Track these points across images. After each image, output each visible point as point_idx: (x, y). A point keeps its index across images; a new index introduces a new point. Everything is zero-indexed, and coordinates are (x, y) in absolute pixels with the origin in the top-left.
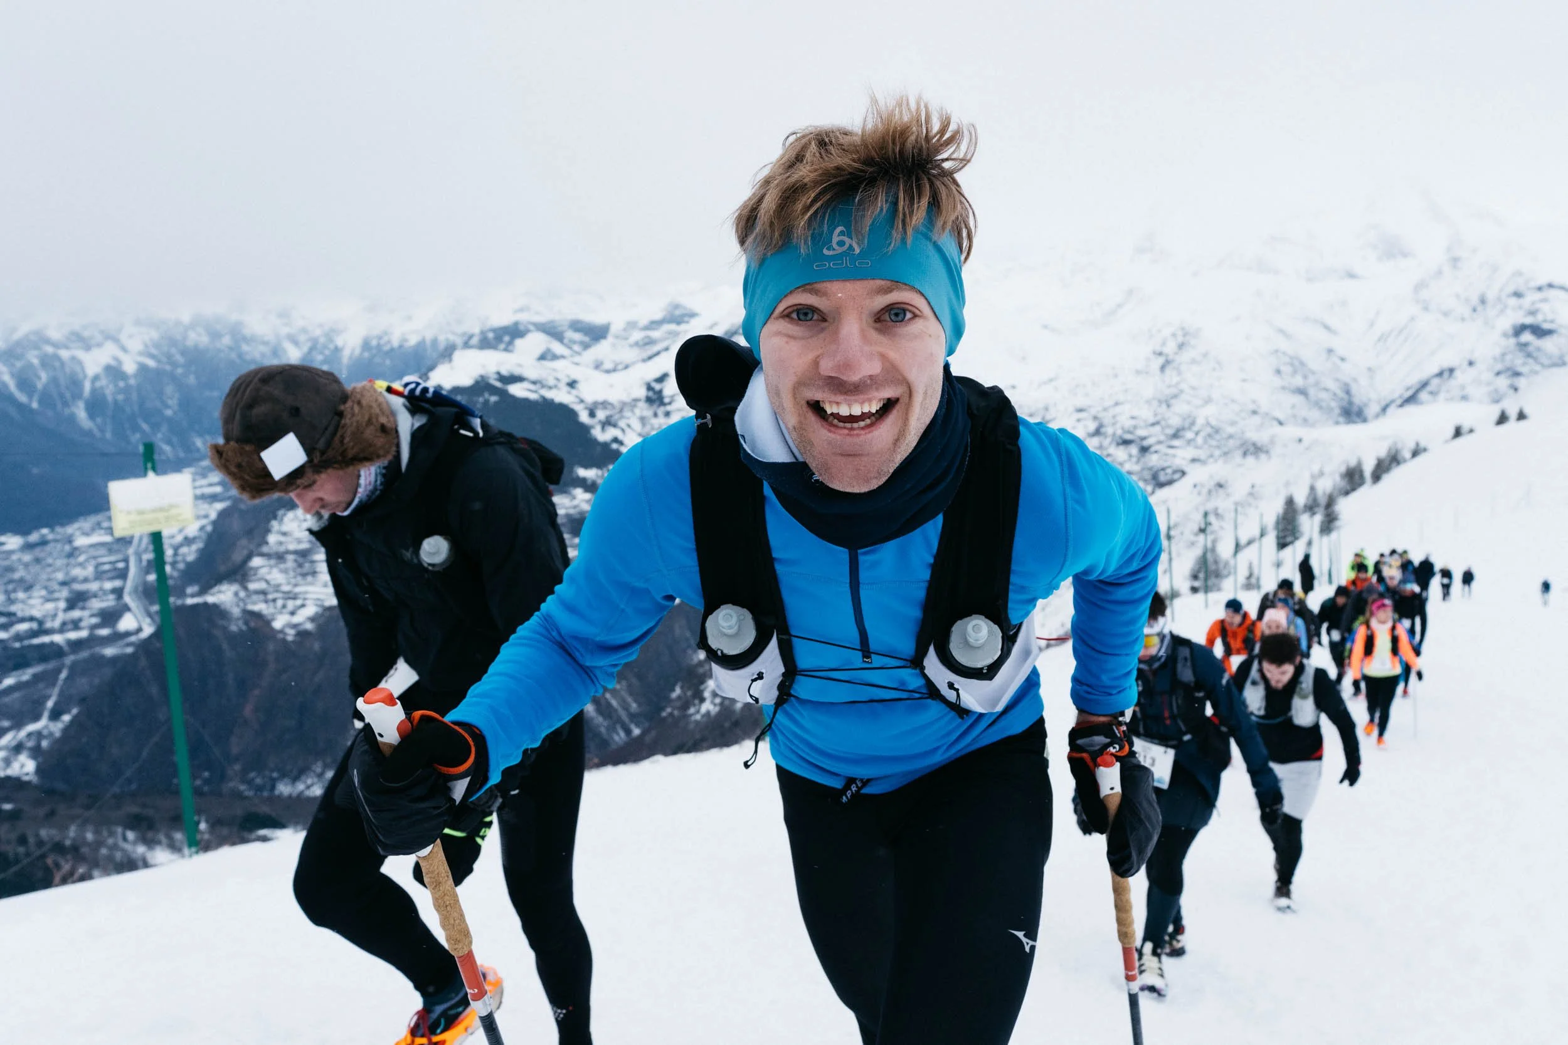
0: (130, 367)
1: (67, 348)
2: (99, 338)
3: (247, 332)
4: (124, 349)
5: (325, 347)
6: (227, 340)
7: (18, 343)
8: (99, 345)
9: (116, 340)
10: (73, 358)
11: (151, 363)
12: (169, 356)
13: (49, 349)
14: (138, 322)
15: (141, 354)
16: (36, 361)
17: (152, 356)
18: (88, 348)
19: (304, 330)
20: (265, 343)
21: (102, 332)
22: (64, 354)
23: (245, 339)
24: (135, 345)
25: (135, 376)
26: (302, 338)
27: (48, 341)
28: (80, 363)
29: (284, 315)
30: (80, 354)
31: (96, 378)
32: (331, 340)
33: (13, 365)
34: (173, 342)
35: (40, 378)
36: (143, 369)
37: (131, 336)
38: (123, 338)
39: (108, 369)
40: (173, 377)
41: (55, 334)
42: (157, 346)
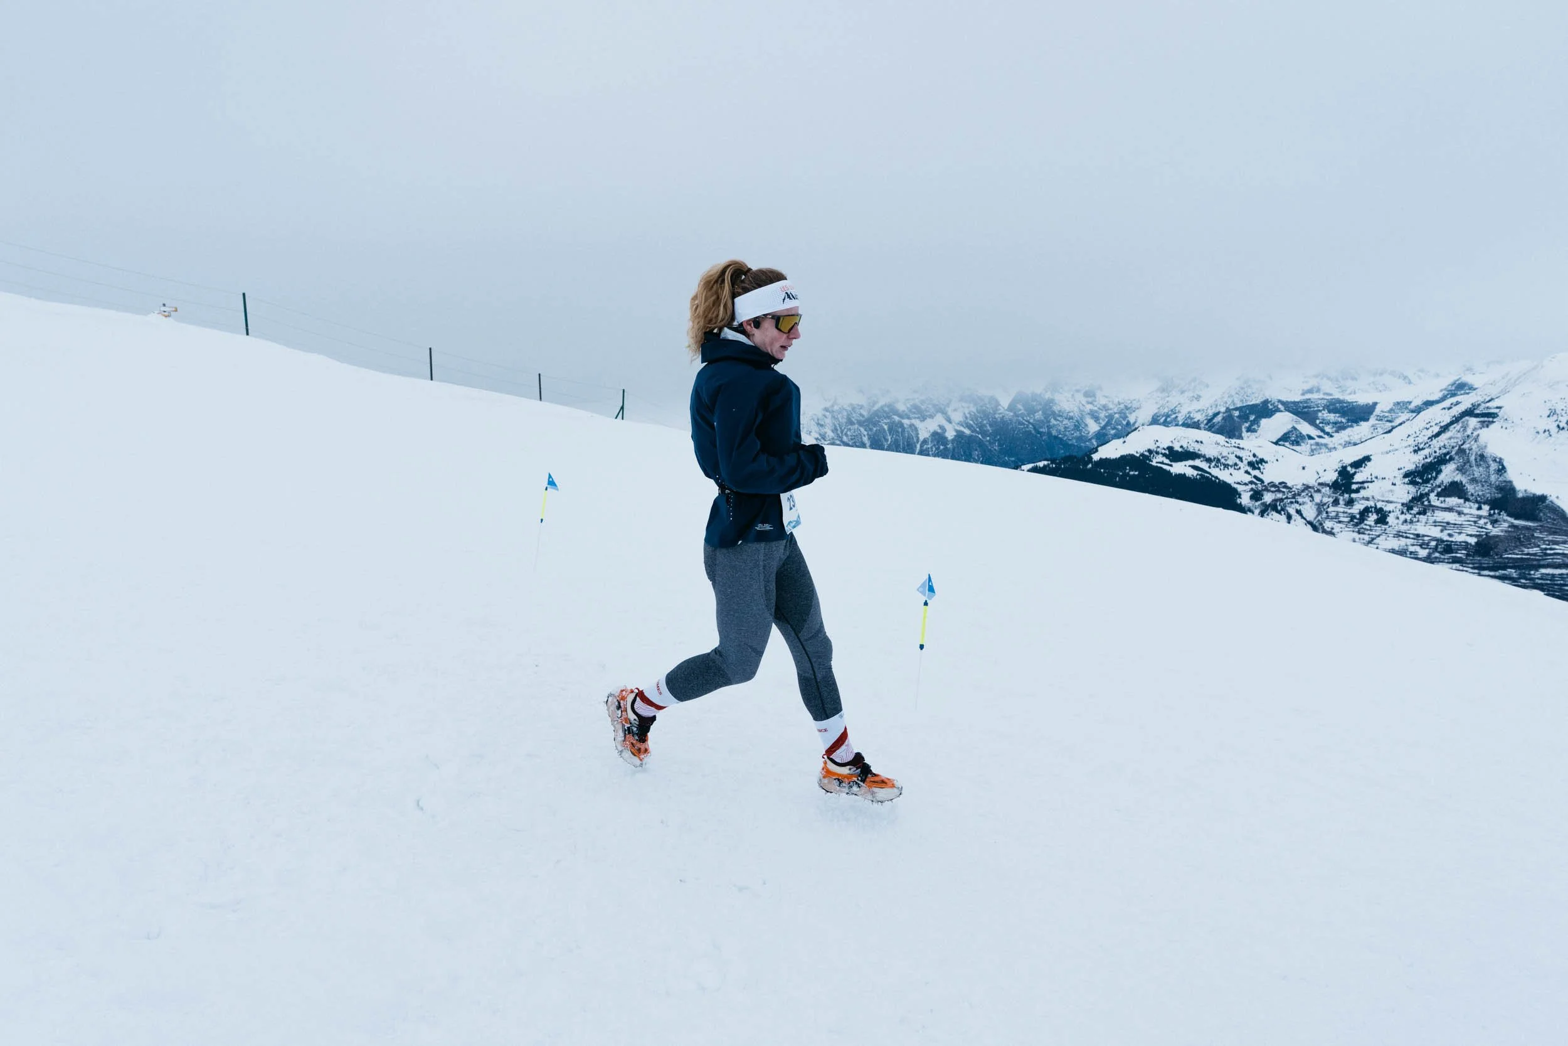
0: (950, 434)
1: (909, 418)
2: (932, 410)
3: (1056, 408)
4: (949, 421)
5: (1118, 423)
6: (1039, 415)
7: (876, 413)
8: (931, 417)
9: (944, 413)
10: (911, 425)
11: (967, 432)
12: (981, 426)
13: (896, 418)
14: (961, 399)
15: (960, 424)
16: (886, 427)
17: (969, 427)
18: (923, 419)
19: (1105, 408)
20: (1071, 418)
21: (934, 406)
22: (906, 422)
23: (1055, 415)
24: (957, 417)
25: (953, 440)
26: (1102, 415)
27: (897, 413)
28: (916, 429)
29: (1089, 394)
30: (917, 422)
31: (925, 441)
32: (1125, 417)
33: (871, 430)
34: (986, 415)
35: (887, 440)
36: (960, 435)
37: (955, 410)
38: (950, 411)
39: (935, 434)
40: (981, 444)
41: (901, 407)
42: (974, 418)
